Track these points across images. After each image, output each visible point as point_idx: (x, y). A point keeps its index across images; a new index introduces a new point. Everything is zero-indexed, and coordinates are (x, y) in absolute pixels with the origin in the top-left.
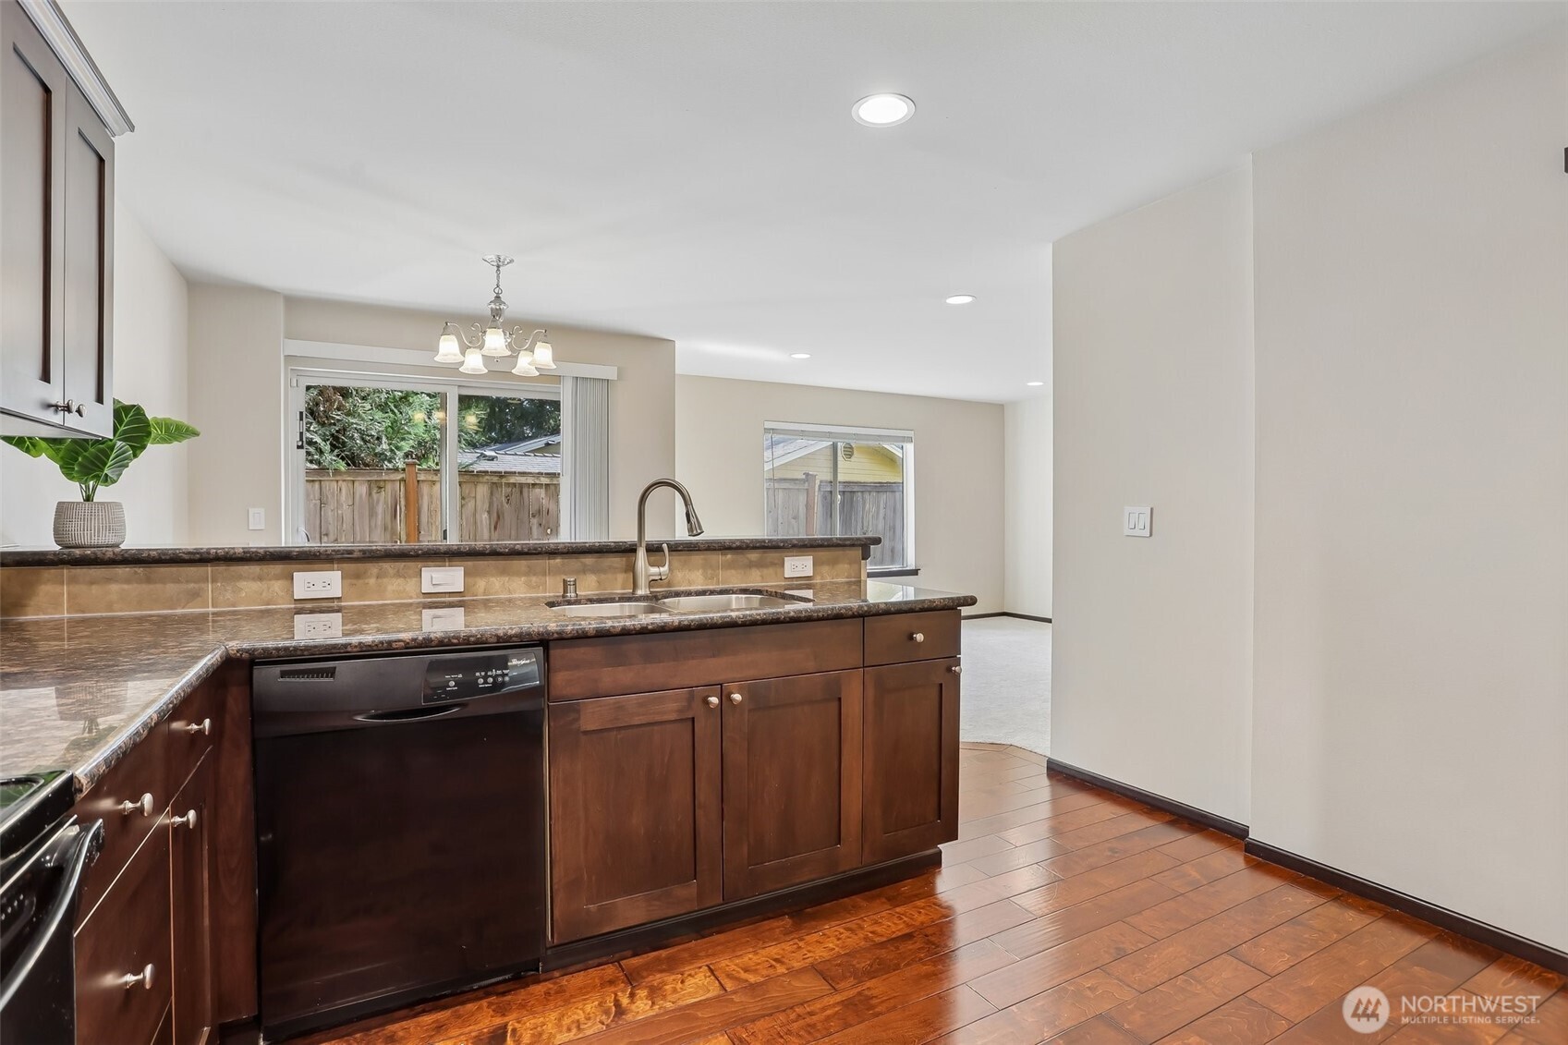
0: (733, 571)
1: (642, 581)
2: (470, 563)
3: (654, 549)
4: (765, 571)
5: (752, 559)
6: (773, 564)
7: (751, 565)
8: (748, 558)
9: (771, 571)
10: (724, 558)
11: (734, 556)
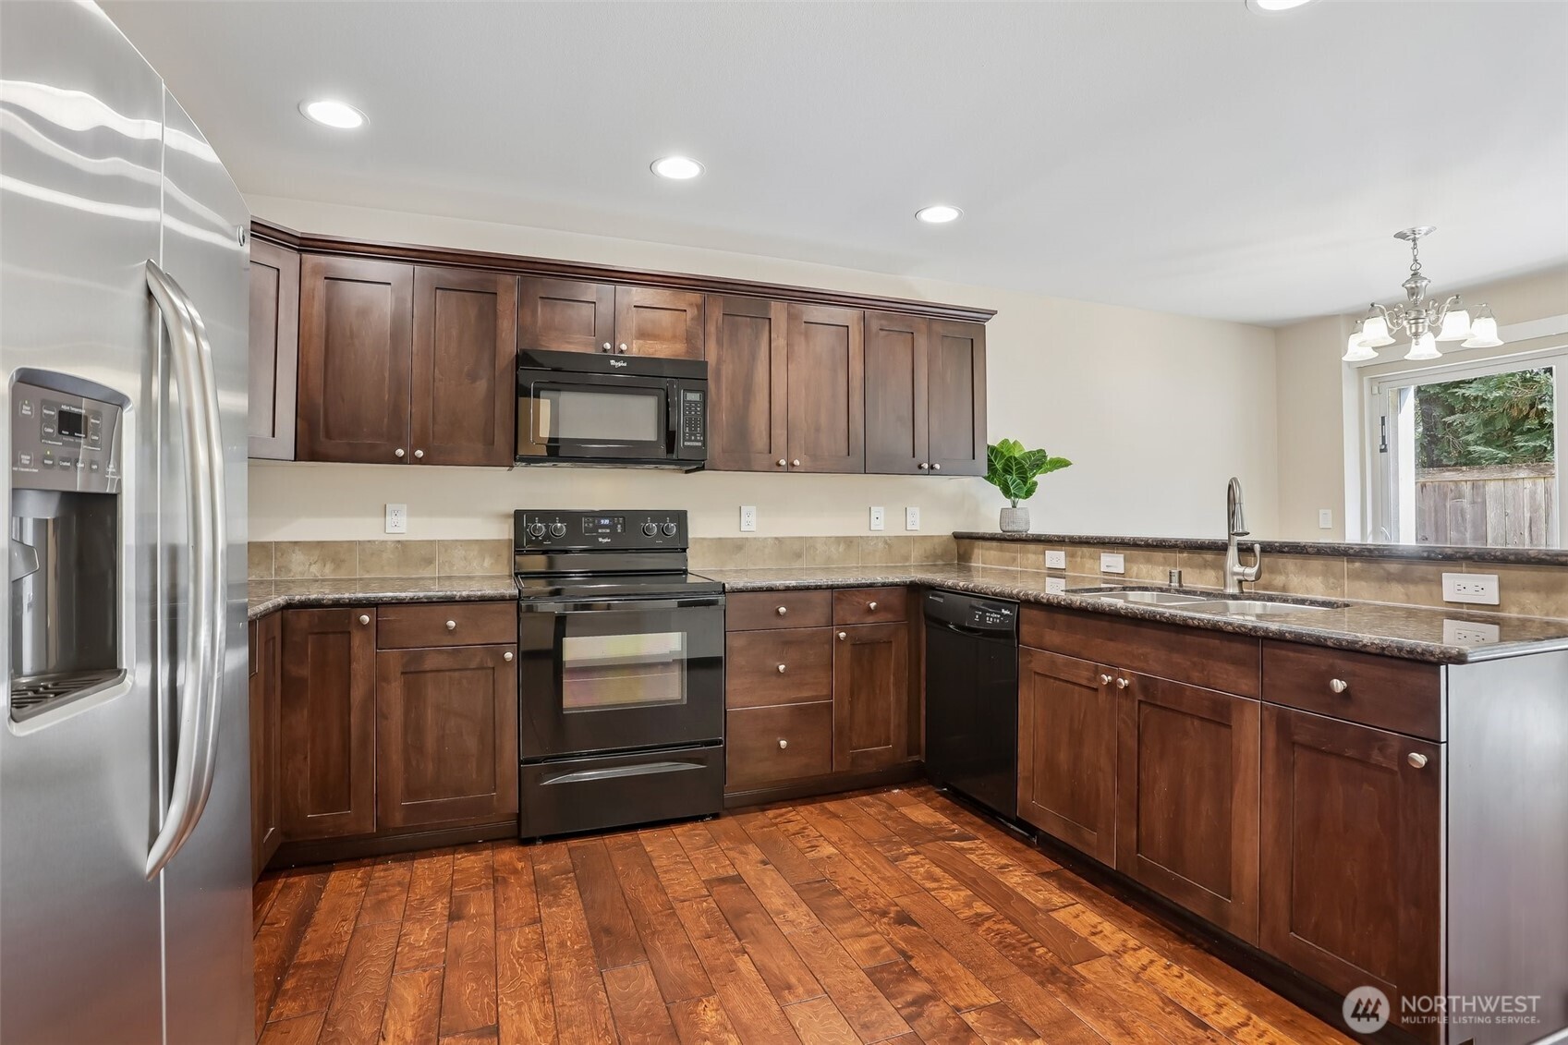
0: (1363, 583)
1: (1232, 580)
2: (1128, 552)
3: (1245, 550)
4: (1412, 588)
5: (1392, 571)
6: (1424, 580)
7: (1390, 578)
8: (1384, 570)
9: (1422, 588)
10: (1350, 566)
11: (1366, 565)
